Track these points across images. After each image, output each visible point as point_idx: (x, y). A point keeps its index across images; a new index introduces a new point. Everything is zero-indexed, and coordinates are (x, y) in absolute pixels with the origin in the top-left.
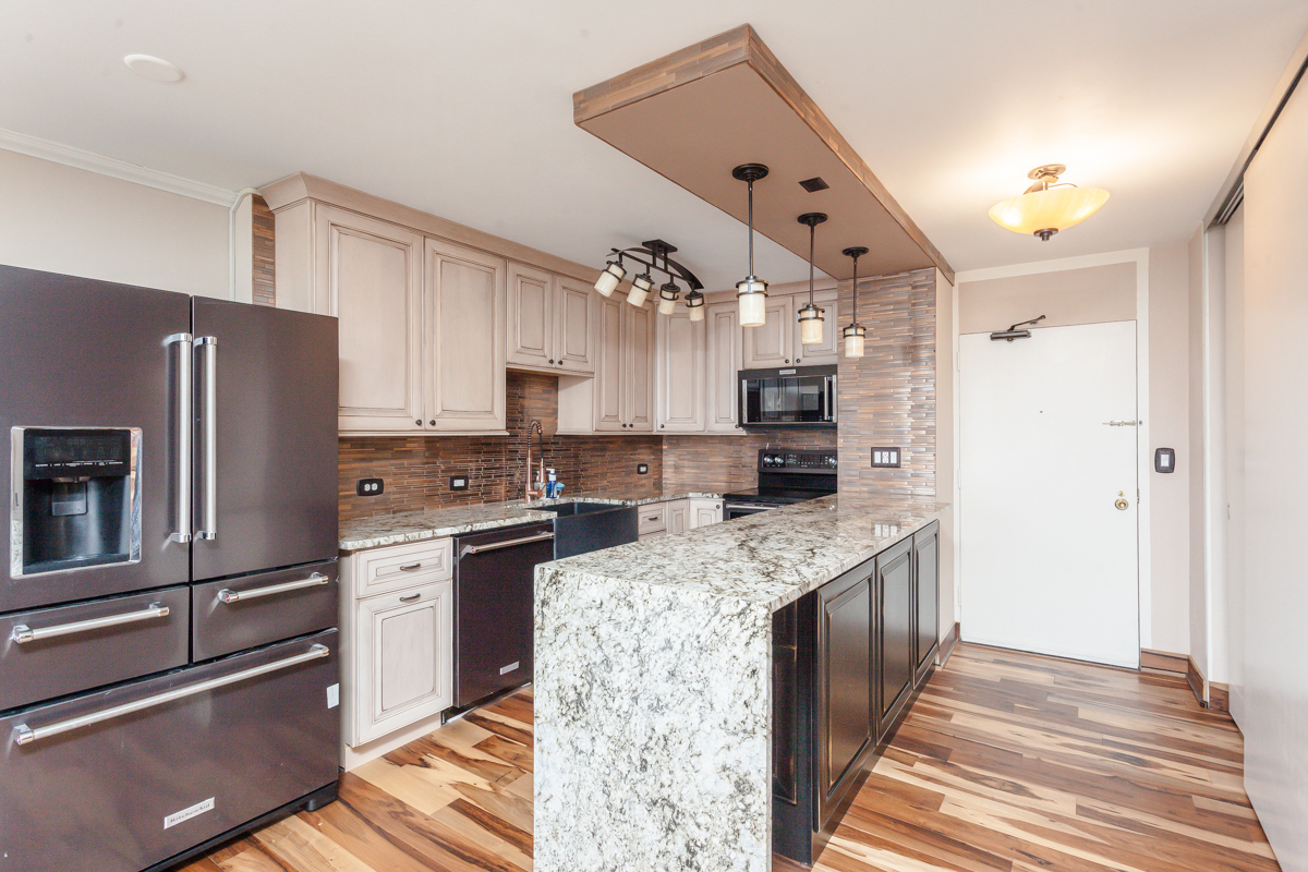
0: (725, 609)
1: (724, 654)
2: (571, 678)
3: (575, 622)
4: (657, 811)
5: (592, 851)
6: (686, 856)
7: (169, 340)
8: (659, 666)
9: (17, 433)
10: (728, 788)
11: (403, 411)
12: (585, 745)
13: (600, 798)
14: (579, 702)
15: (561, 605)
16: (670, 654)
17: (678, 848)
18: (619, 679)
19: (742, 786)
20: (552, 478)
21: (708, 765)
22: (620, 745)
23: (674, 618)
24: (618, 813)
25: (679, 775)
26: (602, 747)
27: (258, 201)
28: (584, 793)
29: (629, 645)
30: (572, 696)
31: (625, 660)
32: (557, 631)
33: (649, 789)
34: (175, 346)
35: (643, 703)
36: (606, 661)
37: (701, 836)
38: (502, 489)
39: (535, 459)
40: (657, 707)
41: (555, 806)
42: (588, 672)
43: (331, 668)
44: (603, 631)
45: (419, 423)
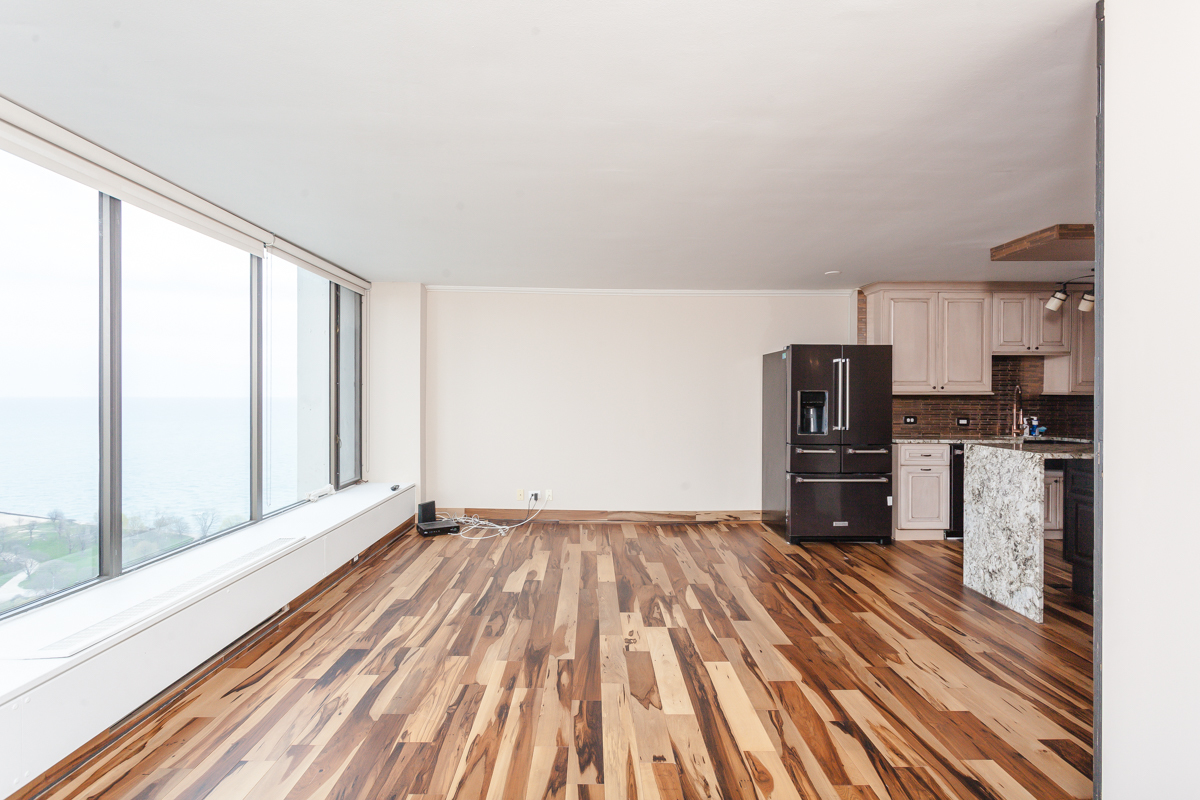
0: (1027, 457)
1: (1026, 473)
2: (977, 486)
3: (979, 464)
4: (1005, 532)
5: (984, 550)
6: (1014, 547)
7: (835, 361)
8: (1005, 480)
9: (799, 393)
10: (1028, 521)
11: (926, 382)
12: (981, 511)
13: (986, 530)
14: (979, 494)
15: (973, 458)
16: (1009, 474)
17: (1012, 545)
18: (993, 485)
19: (1032, 520)
20: (1035, 423)
21: (1021, 513)
22: (993, 509)
23: (1011, 461)
24: (992, 534)
25: (1012, 518)
26: (987, 511)
27: (860, 293)
28: (981, 528)
29: (996, 472)
30: (977, 492)
31: (995, 477)
32: (972, 468)
33: (1002, 525)
34: (837, 363)
35: (1001, 493)
36: (989, 479)
37: (1019, 539)
38: (998, 428)
39: (1018, 410)
40: (1005, 494)
41: (971, 535)
42: (983, 484)
43: (888, 489)
44: (987, 467)
45: (934, 388)
